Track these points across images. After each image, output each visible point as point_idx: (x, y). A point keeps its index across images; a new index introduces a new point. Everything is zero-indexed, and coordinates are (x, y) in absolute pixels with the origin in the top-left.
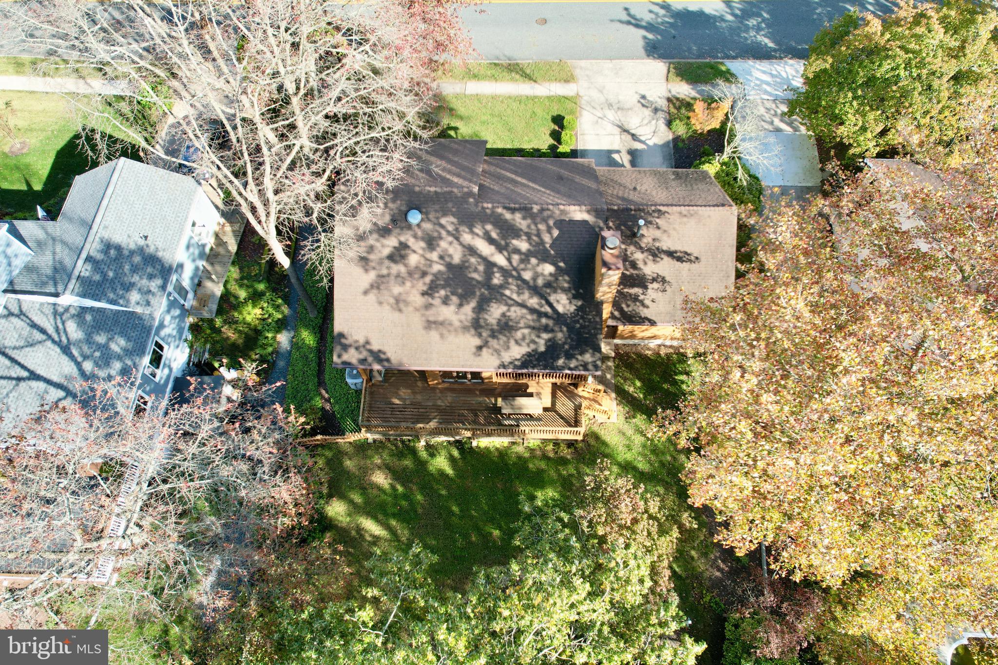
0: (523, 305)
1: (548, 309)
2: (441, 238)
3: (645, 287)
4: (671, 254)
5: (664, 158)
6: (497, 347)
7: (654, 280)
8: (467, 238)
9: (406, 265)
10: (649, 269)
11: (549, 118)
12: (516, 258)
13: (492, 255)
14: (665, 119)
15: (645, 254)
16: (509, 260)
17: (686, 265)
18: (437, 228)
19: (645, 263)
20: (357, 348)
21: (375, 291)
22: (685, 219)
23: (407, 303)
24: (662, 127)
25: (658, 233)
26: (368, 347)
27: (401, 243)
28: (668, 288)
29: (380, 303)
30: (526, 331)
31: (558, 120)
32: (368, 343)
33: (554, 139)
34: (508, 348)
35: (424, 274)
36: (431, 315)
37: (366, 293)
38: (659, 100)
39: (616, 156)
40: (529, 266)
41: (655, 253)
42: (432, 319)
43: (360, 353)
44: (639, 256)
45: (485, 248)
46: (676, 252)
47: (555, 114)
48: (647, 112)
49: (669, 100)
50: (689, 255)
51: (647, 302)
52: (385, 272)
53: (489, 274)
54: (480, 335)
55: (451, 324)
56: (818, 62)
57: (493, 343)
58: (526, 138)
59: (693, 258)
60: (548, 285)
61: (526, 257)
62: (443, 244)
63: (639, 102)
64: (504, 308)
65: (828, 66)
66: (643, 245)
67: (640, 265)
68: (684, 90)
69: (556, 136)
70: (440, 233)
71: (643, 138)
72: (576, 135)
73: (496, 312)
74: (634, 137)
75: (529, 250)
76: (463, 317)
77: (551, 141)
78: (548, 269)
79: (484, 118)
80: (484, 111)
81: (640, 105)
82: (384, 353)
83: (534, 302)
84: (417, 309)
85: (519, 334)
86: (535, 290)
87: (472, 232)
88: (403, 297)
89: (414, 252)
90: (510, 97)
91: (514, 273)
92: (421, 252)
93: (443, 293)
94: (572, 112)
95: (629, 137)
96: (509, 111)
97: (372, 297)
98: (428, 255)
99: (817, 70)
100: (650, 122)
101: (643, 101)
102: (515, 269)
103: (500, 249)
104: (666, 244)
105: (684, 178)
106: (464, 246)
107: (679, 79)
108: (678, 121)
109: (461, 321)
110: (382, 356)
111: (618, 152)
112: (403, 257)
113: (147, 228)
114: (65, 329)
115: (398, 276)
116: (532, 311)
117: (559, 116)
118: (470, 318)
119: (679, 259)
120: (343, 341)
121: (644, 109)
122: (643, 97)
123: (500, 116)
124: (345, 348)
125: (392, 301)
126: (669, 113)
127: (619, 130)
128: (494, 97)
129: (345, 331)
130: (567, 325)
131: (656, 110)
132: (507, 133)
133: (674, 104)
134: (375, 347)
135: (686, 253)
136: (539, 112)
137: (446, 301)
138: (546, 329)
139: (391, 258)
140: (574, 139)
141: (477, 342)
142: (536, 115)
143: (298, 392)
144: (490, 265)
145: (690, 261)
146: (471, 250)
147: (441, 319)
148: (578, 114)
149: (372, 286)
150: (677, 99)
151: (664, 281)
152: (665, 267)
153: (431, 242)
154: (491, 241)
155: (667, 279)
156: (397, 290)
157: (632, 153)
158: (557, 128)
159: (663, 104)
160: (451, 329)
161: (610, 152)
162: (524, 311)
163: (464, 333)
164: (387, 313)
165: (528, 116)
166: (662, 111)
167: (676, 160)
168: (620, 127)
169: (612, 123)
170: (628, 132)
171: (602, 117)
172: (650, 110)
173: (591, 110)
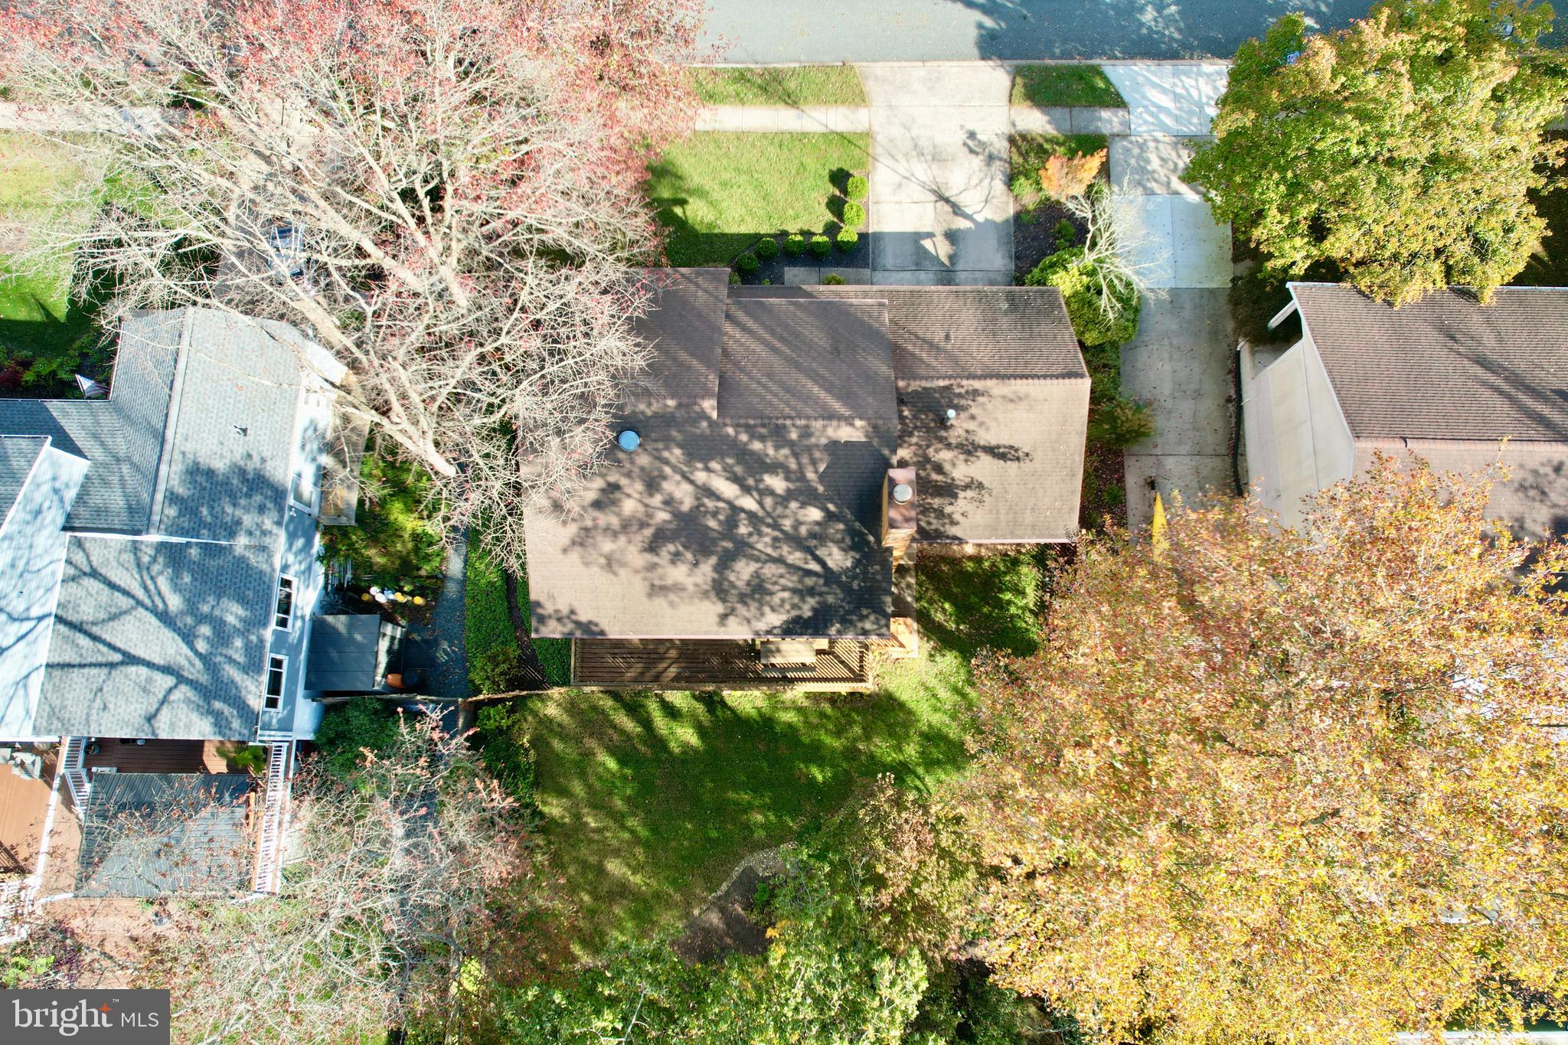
0: (780, 561)
1: (814, 566)
2: (665, 478)
3: (955, 496)
4: (992, 451)
5: (999, 242)
6: (747, 614)
7: (967, 487)
8: (701, 476)
9: (618, 515)
10: (960, 471)
11: (826, 173)
12: (768, 501)
13: (737, 497)
14: (1004, 173)
15: (956, 452)
16: (761, 504)
17: (1012, 466)
18: (657, 464)
19: (954, 465)
20: (559, 620)
21: (578, 549)
22: (1010, 406)
23: (623, 564)
24: (999, 186)
25: (971, 425)
26: (574, 617)
27: (609, 484)
28: (987, 498)
29: (586, 564)
30: (786, 595)
31: (840, 178)
32: (572, 612)
33: (833, 212)
34: (762, 614)
35: (643, 525)
36: (655, 577)
37: (565, 551)
38: (995, 140)
39: (927, 244)
40: (788, 512)
41: (969, 449)
42: (657, 582)
43: (564, 625)
44: (945, 456)
45: (728, 489)
46: (998, 447)
47: (834, 169)
48: (977, 162)
49: (1012, 140)
50: (1016, 450)
51: (957, 517)
52: (589, 523)
53: (731, 523)
54: (724, 601)
55: (684, 589)
56: (1235, 116)
57: (741, 609)
58: (791, 212)
59: (1020, 454)
60: (812, 535)
61: (784, 500)
62: (666, 486)
63: (965, 144)
64: (754, 566)
65: (1249, 124)
66: (953, 441)
67: (947, 467)
68: (1035, 121)
69: (836, 206)
70: (661, 471)
71: (969, 211)
72: (866, 204)
73: (743, 571)
74: (957, 210)
75: (788, 490)
76: (699, 580)
77: (829, 217)
78: (814, 514)
79: (726, 176)
80: (725, 162)
81: (966, 149)
82: (596, 625)
83: (796, 557)
84: (637, 571)
85: (776, 600)
86: (797, 541)
87: (708, 469)
88: (617, 556)
89: (629, 496)
90: (764, 135)
91: (770, 520)
92: (637, 496)
93: (671, 547)
94: (861, 164)
95: (948, 208)
96: (764, 164)
97: (575, 556)
98: (648, 500)
99: (1233, 128)
100: (981, 181)
101: (970, 143)
102: (768, 514)
103: (746, 490)
104: (984, 438)
105: (1022, 307)
106: (696, 486)
107: (1028, 103)
108: (1022, 180)
109: (696, 585)
110: (594, 628)
111: (930, 235)
112: (615, 503)
113: (244, 416)
114: (156, 587)
115: (607, 529)
116: (793, 568)
117: (841, 170)
118: (709, 579)
119: (1003, 457)
120: (540, 611)
121: (973, 156)
122: (972, 135)
123: (749, 172)
124: (542, 619)
125: (603, 561)
126: (1010, 163)
127: (933, 198)
128: (740, 136)
129: (542, 599)
130: (840, 584)
131: (991, 158)
132: (762, 203)
133: (1018, 148)
134: (583, 617)
135: (1012, 447)
136: (811, 163)
137: (676, 557)
138: (811, 592)
139: (597, 505)
140: (863, 216)
141: (720, 608)
142: (805, 169)
143: (481, 622)
144: (735, 509)
145: (1018, 459)
146: (709, 492)
147: (669, 582)
148: (870, 167)
149: (574, 543)
150: (1024, 137)
151: (980, 486)
152: (983, 468)
153: (652, 484)
154: (735, 479)
155: (986, 484)
156: (607, 546)
157: (951, 236)
158: (838, 193)
159: (1001, 146)
160: (685, 594)
161: (917, 237)
162: (782, 570)
163: (701, 599)
164: (597, 576)
165: (793, 172)
166: (1001, 159)
167: (1018, 243)
168: (934, 192)
169: (923, 185)
170: (947, 201)
171: (906, 174)
172: (981, 157)
173: (890, 162)
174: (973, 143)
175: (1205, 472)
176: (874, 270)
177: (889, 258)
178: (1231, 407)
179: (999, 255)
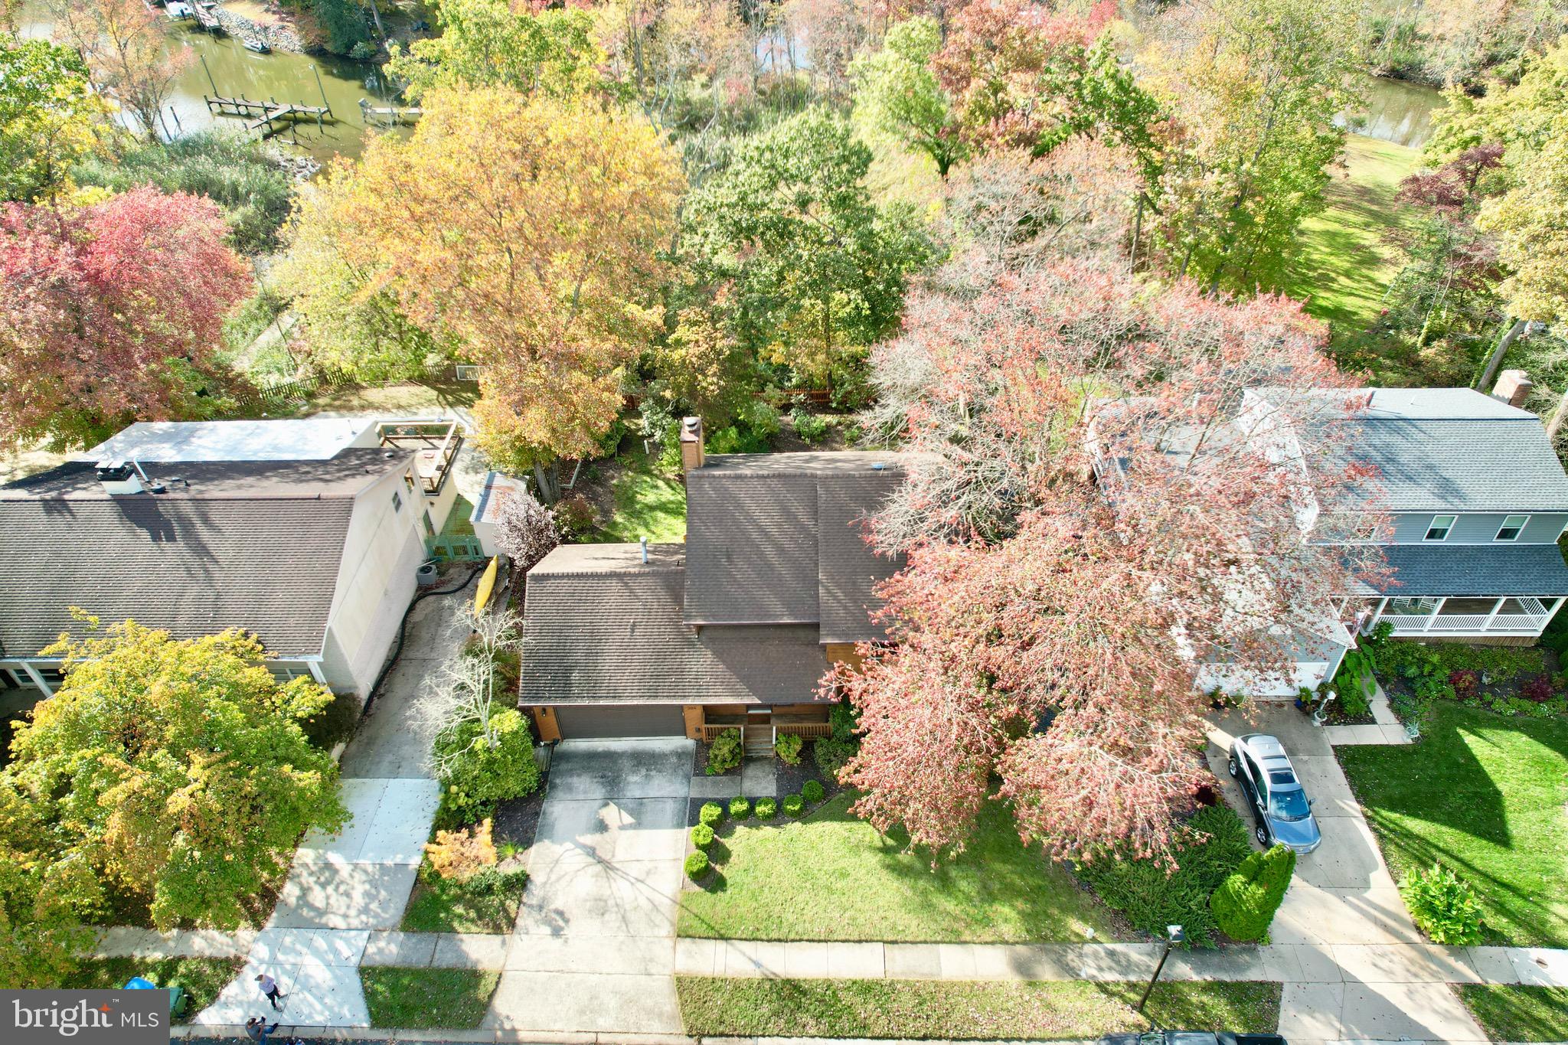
5: (553, 826)
11: (730, 888)
14: (530, 889)
24: (538, 877)
31: (714, 882)
33: (723, 846)
38: (531, 926)
39: (628, 819)
47: (720, 893)
48: (558, 901)
49: (512, 925)
58: (772, 847)
63: (567, 921)
69: (715, 852)
71: (579, 851)
74: (592, 852)
77: (728, 842)
79: (843, 885)
80: (844, 899)
81: (568, 915)
94: (691, 897)
95: (600, 852)
96: (800, 898)
100: (558, 880)
101: (561, 923)
111: (623, 828)
117: (711, 889)
121: (561, 907)
122: (557, 932)
123: (816, 889)
126: (520, 902)
127: (614, 863)
131: (541, 906)
132: (801, 854)
133: (507, 918)
136: (747, 898)
142: (753, 892)
150: (497, 928)
157: (602, 827)
158: (718, 868)
159: (526, 919)
161: (639, 825)
165: (766, 890)
166: (531, 906)
167: (535, 826)
168: (613, 869)
169: (625, 875)
170: (600, 861)
171: (639, 885)
172: (553, 907)
173: (657, 898)
174: (557, 923)
175: (426, 649)
176: (685, 799)
177: (670, 807)
178: (382, 691)
179: (555, 814)
